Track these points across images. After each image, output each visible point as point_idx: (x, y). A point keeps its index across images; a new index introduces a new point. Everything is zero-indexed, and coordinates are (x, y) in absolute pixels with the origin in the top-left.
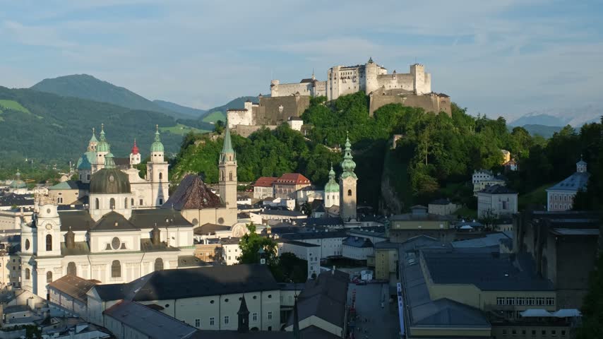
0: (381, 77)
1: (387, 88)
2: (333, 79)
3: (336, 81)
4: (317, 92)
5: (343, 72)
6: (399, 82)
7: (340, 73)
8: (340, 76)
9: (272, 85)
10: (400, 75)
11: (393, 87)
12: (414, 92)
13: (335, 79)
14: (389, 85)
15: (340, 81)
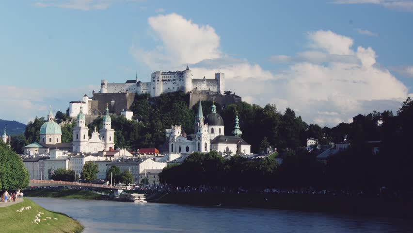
0: (194, 81)
1: (199, 89)
2: (156, 81)
3: (159, 82)
4: (142, 90)
5: (164, 76)
6: (207, 85)
7: (161, 76)
8: (161, 79)
9: (103, 84)
10: (208, 81)
11: (203, 89)
12: (218, 92)
13: (158, 81)
14: (200, 87)
15: (161, 83)
